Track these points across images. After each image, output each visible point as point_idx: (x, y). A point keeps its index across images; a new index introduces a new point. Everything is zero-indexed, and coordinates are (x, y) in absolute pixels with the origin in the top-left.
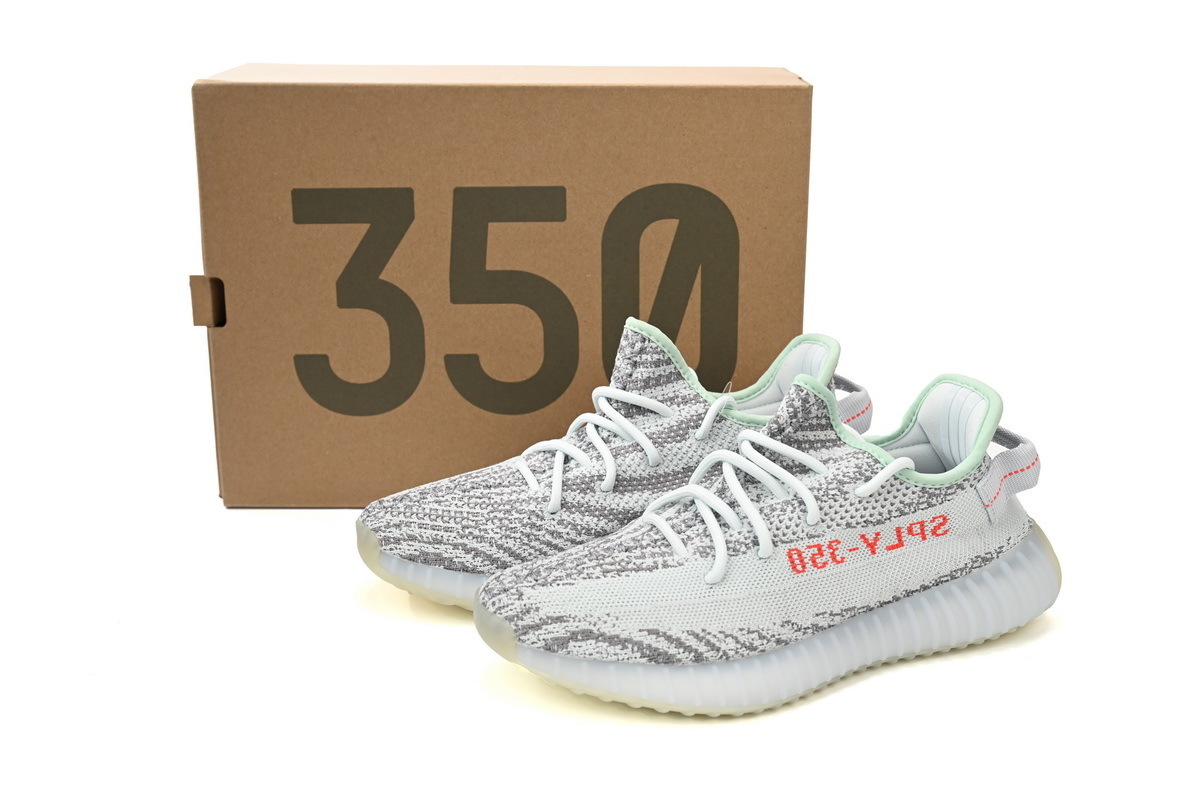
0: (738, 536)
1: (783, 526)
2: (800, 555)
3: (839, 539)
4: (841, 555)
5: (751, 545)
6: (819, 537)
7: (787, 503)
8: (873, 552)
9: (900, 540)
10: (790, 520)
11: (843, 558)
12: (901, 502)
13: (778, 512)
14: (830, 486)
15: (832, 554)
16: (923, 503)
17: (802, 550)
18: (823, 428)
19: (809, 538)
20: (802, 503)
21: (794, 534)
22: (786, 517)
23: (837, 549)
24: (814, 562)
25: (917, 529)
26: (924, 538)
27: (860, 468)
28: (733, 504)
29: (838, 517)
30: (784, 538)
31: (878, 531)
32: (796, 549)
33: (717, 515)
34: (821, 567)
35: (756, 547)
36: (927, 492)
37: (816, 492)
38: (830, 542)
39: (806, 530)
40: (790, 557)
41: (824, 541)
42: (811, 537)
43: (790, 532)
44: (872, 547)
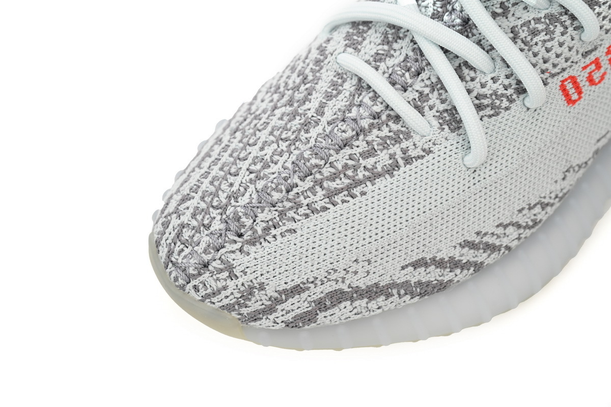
0: (495, 86)
1: (552, 55)
5: (515, 96)
6: (595, 49)
7: (552, 18)
10: (561, 45)
13: (542, 36)
17: (577, 74)
19: (585, 57)
20: (573, 18)
21: (567, 60)
22: (555, 43)
30: (555, 70)
35: (522, 97)
39: (581, 50)
41: (600, 52)
42: (586, 54)
43: (561, 60)
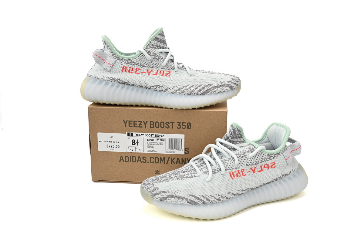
0: (215, 168)
1: (228, 165)
2: (233, 173)
3: (244, 169)
5: (219, 171)
6: (238, 168)
7: (229, 159)
8: (254, 173)
9: (262, 169)
10: (230, 163)
11: (245, 174)
12: (262, 158)
13: (227, 161)
14: (242, 154)
15: (242, 173)
16: (268, 159)
17: (234, 172)
18: (240, 137)
19: (236, 169)
20: (233, 159)
23: (244, 172)
24: (237, 175)
25: (266, 166)
26: (269, 169)
27: (250, 149)
28: (214, 159)
29: (244, 162)
30: (228, 169)
31: (255, 166)
32: (232, 172)
33: (210, 162)
34: (239, 177)
35: (221, 171)
36: (269, 156)
37: (237, 156)
38: (242, 170)
39: (235, 166)
40: (230, 174)
41: (240, 170)
43: (230, 167)
44: (254, 171)
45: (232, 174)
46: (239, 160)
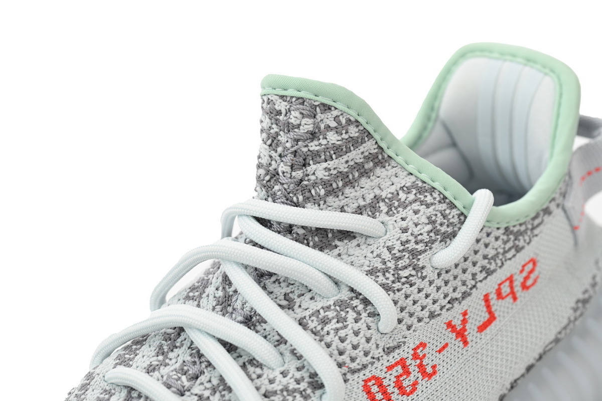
0: (285, 381)
1: (347, 345)
2: (380, 385)
3: (425, 340)
4: (431, 364)
5: (309, 391)
6: (399, 347)
7: (342, 305)
8: (466, 343)
9: (490, 312)
10: (356, 333)
11: (434, 367)
12: (485, 257)
13: (333, 325)
14: (401, 263)
15: (421, 366)
16: (510, 249)
17: (382, 375)
18: (355, 142)
19: (388, 354)
20: (366, 302)
21: (366, 354)
22: (349, 331)
23: (424, 356)
24: (400, 387)
25: (506, 289)
26: (515, 299)
27: (434, 222)
28: (251, 321)
29: (417, 307)
30: (354, 366)
31: (465, 308)
32: (374, 377)
33: (230, 348)
34: (411, 392)
35: (318, 392)
36: (512, 233)
37: (381, 279)
38: (415, 349)
39: (381, 345)
40: (369, 392)
41: (405, 352)
42: (389, 351)
43: (359, 353)
44: (461, 334)
45: (375, 389)
46: (395, 303)
